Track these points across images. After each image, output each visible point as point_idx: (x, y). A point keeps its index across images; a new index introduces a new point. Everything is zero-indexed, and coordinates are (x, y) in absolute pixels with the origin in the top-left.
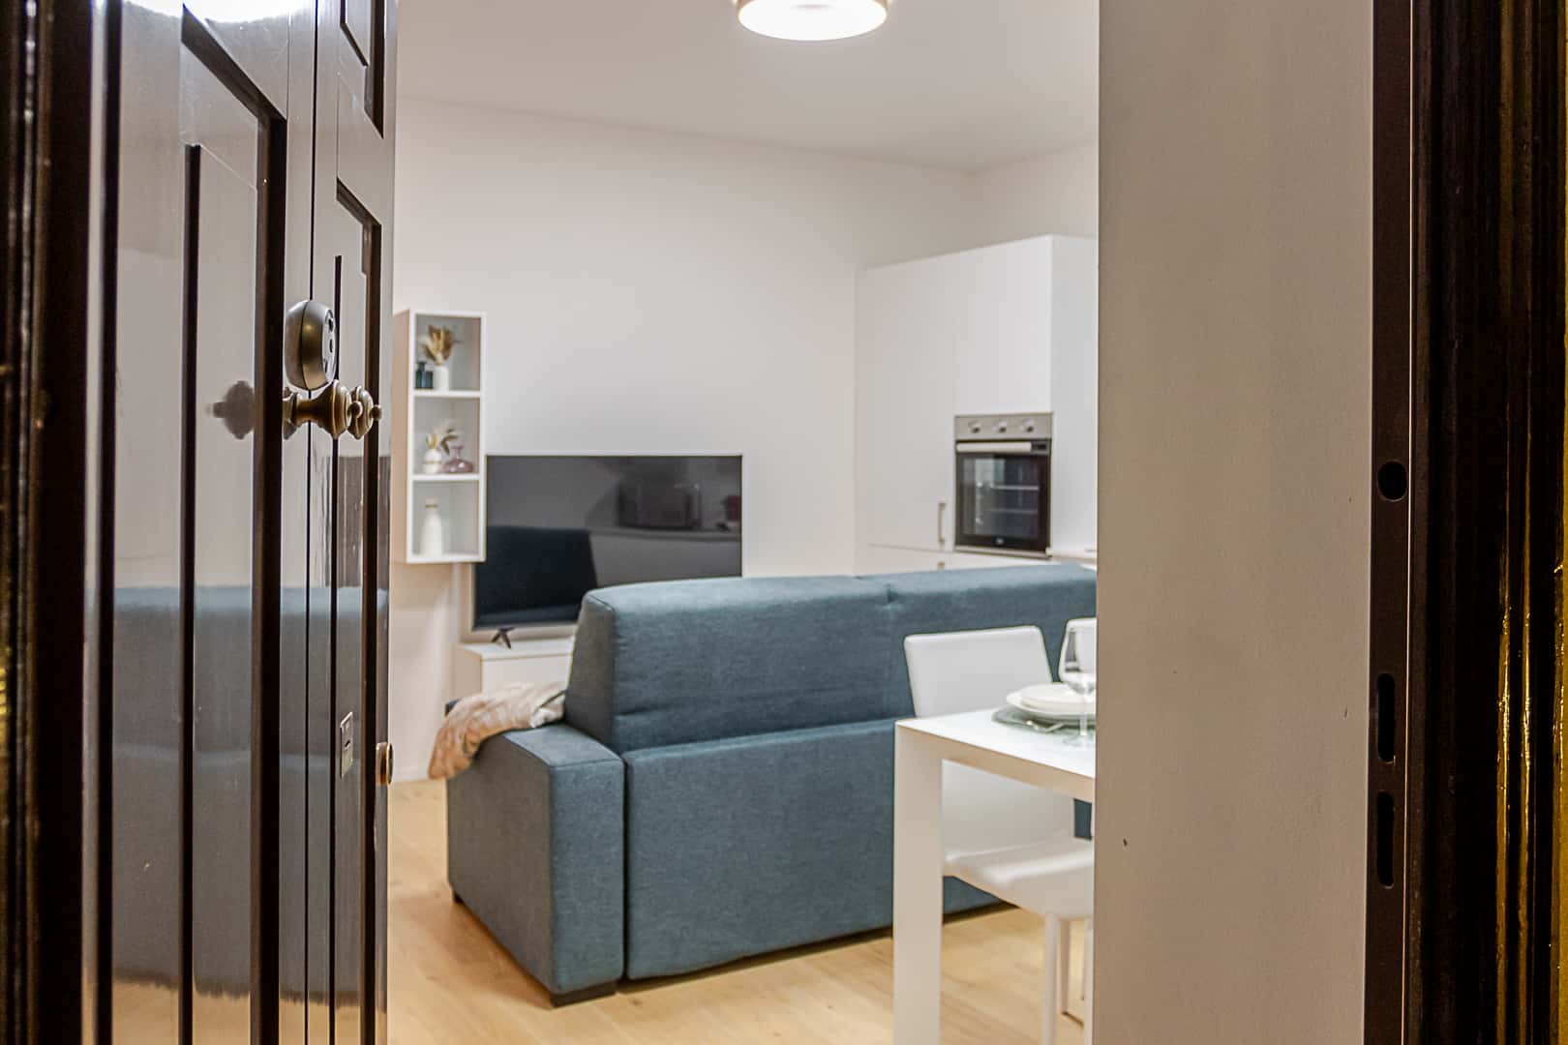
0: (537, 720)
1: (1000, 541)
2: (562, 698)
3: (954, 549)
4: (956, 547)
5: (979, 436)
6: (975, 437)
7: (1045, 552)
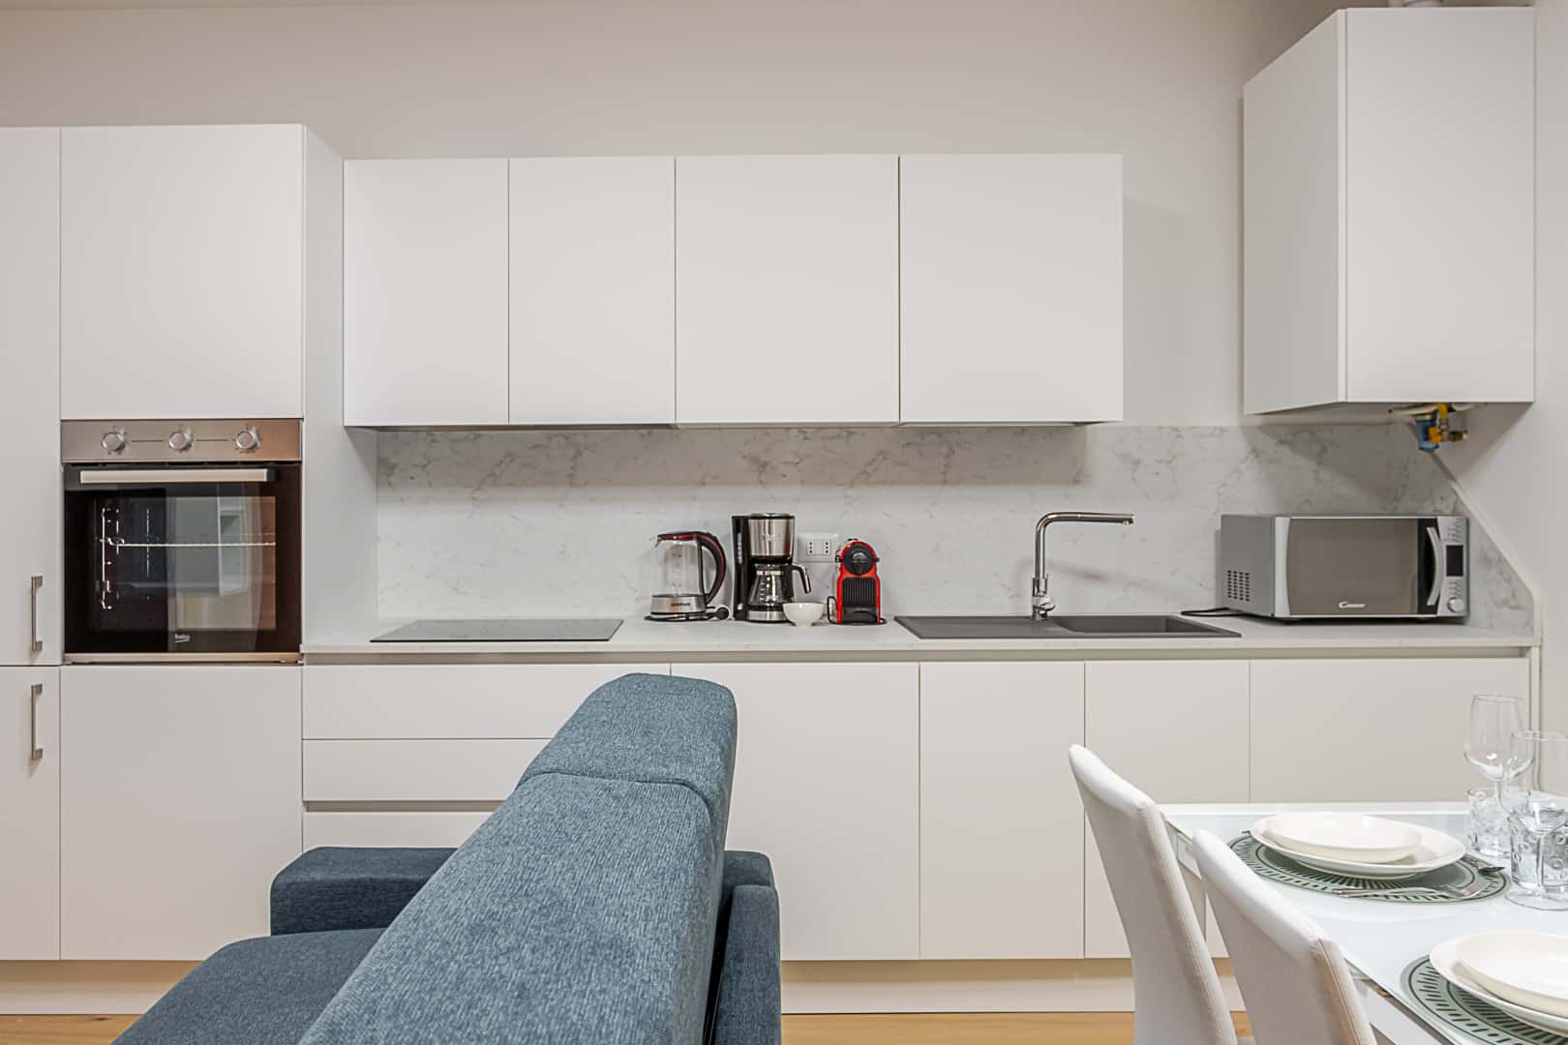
1: (183, 638)
3: (64, 660)
4: (67, 655)
5: (127, 456)
6: (115, 458)
7: (298, 650)
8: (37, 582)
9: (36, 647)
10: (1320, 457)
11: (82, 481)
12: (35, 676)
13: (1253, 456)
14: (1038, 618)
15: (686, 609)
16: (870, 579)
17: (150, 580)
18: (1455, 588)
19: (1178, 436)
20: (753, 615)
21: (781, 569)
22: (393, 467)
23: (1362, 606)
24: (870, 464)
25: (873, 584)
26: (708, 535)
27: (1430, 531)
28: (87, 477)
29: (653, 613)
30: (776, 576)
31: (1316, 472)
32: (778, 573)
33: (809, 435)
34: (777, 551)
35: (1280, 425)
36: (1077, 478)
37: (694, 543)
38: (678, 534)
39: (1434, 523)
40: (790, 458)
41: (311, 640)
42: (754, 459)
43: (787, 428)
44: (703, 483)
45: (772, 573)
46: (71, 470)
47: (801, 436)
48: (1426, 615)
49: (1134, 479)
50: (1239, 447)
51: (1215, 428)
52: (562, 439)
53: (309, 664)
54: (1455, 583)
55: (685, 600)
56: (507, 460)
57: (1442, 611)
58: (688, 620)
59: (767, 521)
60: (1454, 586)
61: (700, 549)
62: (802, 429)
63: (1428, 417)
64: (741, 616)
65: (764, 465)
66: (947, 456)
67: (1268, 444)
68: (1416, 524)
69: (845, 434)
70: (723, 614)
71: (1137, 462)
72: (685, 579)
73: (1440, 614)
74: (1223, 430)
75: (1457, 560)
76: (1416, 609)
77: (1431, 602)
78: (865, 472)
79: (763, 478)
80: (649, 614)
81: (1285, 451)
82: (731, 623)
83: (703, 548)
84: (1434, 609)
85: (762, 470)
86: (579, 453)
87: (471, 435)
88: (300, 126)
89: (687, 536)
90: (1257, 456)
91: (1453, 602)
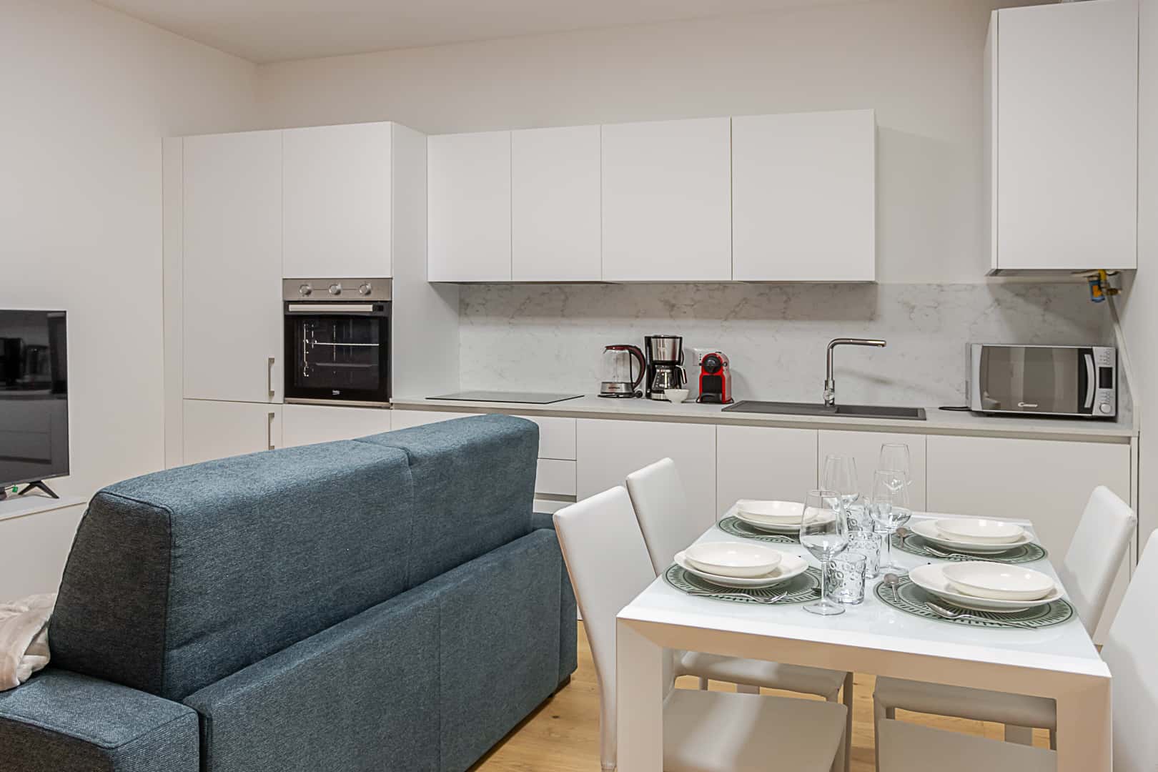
0: (23, 671)
1: (337, 392)
2: (44, 635)
3: (284, 401)
4: (286, 399)
5: (311, 298)
6: (306, 298)
7: (388, 401)
8: (271, 361)
9: (271, 394)
10: (1047, 306)
11: (290, 310)
12: (271, 409)
13: (996, 304)
14: (828, 405)
15: (618, 391)
16: (717, 377)
17: (336, 362)
18: (1106, 397)
19: (942, 291)
20: (654, 395)
21: (670, 369)
22: (468, 305)
23: (1036, 406)
24: (738, 306)
25: (721, 380)
26: (635, 347)
27: (1087, 357)
28: (292, 308)
29: (603, 393)
30: (668, 373)
31: (1043, 315)
32: (669, 371)
33: (700, 288)
34: (668, 358)
35: (1014, 283)
36: (871, 317)
37: (627, 351)
38: (615, 346)
39: (1090, 352)
40: (688, 302)
41: (396, 396)
42: (666, 302)
43: (687, 283)
44: (637, 317)
45: (664, 371)
46: (287, 304)
47: (695, 289)
48: (1084, 414)
49: (911, 319)
50: (987, 299)
51: (968, 285)
52: (557, 290)
53: (395, 409)
54: (1106, 393)
55: (618, 385)
56: (528, 301)
57: (1096, 413)
58: (618, 397)
59: (661, 340)
60: (1105, 395)
61: (630, 356)
62: (696, 285)
63: (1096, 279)
64: (648, 396)
65: (673, 306)
66: (786, 302)
67: (1008, 296)
68: (1076, 352)
69: (721, 287)
70: (640, 395)
71: (913, 308)
72: (623, 373)
73: (1094, 414)
74: (974, 287)
75: (1107, 377)
76: (1076, 410)
77: (1087, 405)
78: (734, 311)
79: (673, 313)
80: (600, 394)
81: (1020, 301)
82: (644, 400)
83: (632, 355)
84: (1090, 411)
85: (672, 309)
86: (567, 298)
87: (508, 287)
88: (389, 123)
89: (622, 347)
90: (999, 304)
91: (1103, 405)
